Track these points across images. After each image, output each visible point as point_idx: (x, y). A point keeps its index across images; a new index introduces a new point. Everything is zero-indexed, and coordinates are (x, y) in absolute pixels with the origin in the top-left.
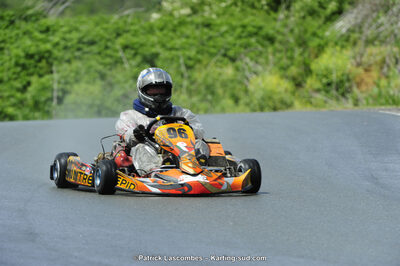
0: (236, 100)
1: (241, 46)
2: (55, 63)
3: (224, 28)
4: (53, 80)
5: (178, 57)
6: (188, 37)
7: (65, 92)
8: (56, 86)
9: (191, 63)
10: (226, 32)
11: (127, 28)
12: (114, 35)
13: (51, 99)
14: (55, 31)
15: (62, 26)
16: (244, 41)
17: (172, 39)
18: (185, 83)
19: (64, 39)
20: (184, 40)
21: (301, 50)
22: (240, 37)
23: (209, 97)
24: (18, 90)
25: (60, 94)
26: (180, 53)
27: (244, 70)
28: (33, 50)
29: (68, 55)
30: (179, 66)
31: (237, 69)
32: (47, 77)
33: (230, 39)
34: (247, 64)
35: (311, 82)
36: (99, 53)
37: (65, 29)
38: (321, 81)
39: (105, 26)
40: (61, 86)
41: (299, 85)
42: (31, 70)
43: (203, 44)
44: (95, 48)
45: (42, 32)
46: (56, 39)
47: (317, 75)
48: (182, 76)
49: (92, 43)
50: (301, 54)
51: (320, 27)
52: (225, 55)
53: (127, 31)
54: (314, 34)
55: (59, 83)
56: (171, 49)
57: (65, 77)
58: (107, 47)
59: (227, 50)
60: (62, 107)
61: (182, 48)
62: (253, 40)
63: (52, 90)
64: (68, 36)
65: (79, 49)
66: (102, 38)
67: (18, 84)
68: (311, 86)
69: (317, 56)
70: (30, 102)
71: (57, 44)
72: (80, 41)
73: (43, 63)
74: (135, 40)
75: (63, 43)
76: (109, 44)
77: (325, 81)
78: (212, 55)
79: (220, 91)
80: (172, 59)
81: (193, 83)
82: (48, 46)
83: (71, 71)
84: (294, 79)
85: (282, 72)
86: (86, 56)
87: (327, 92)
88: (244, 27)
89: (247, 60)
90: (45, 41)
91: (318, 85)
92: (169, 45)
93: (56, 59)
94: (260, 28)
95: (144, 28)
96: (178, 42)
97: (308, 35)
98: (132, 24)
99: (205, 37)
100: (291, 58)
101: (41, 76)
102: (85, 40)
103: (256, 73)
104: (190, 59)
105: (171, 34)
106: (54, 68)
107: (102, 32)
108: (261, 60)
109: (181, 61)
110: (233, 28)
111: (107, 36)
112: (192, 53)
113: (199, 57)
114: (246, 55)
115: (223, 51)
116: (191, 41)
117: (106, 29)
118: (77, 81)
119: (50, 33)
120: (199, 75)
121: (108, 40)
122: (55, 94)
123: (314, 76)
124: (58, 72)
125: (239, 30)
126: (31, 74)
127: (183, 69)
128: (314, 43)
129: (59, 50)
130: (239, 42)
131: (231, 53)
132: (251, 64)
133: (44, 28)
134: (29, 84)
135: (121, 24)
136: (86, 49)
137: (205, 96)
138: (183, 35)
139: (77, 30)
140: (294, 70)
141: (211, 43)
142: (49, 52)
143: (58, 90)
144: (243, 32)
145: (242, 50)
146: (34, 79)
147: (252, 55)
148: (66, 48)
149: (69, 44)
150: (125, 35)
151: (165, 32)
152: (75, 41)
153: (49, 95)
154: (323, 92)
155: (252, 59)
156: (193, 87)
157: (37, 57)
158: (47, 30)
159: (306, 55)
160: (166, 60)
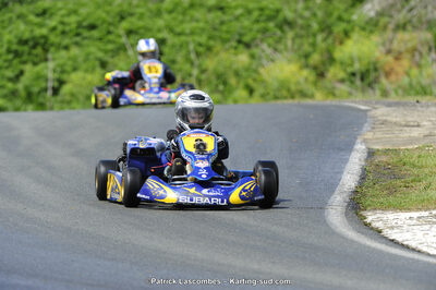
0: (251, 91)
1: (258, 31)
2: (52, 49)
3: (239, 12)
4: (47, 68)
5: (187, 43)
6: (197, 21)
7: (61, 83)
8: (51, 75)
9: (201, 49)
10: (242, 15)
11: (133, 10)
12: (118, 18)
13: (46, 90)
14: (52, 15)
15: (60, 9)
16: (262, 25)
17: (182, 22)
18: (195, 72)
19: (62, 23)
20: (194, 24)
21: (324, 35)
22: (257, 21)
23: (221, 87)
24: (10, 80)
25: (56, 84)
26: (189, 39)
27: (260, 58)
28: (27, 35)
29: (66, 41)
30: (189, 53)
31: (252, 57)
32: (42, 66)
33: (246, 23)
34: (263, 51)
35: (334, 72)
36: (100, 39)
37: (63, 12)
38: (345, 70)
39: (108, 8)
40: (56, 75)
41: (321, 75)
42: (25, 58)
43: (215, 29)
44: (95, 33)
45: (38, 15)
46: (52, 23)
47: (342, 63)
48: (192, 64)
49: (92, 27)
50: (325, 40)
51: (346, 10)
52: (239, 42)
53: (131, 15)
54: (340, 19)
55: (54, 71)
56: (180, 34)
57: (62, 66)
58: (109, 33)
59: (241, 35)
60: (59, 98)
61: (192, 33)
62: (271, 25)
63: (47, 80)
64: (66, 20)
65: (78, 35)
66: (104, 22)
67: (10, 73)
68: (335, 75)
69: (341, 43)
70: (23, 93)
71: (54, 29)
72: (79, 25)
73: (39, 50)
74: (141, 24)
75: (60, 28)
76: (112, 28)
77: (350, 70)
78: (224, 41)
79: (233, 81)
80: (181, 46)
81: (203, 71)
82: (44, 31)
83: (69, 59)
84: (315, 68)
85: (303, 60)
86: (86, 42)
87: (352, 82)
88: (262, 9)
89: (265, 46)
90: (41, 25)
91: (342, 75)
92: (178, 30)
93: (52, 45)
94: (278, 11)
95: (151, 11)
96: (187, 27)
97: (333, 19)
98: (137, 6)
99: (217, 21)
100: (314, 45)
101: (35, 64)
102: (85, 24)
103: (273, 61)
104: (200, 45)
105: (180, 17)
106: (50, 56)
107: (104, 15)
108: (281, 47)
109: (191, 47)
110: (249, 12)
111: (109, 19)
112: (203, 39)
113: (211, 43)
114: (262, 41)
115: (237, 37)
116: (201, 25)
117: (108, 13)
118: (75, 69)
119: (47, 16)
120: (210, 63)
121: (110, 24)
122: (50, 84)
123: (338, 66)
124: (54, 59)
125: (256, 14)
126: (25, 63)
127: (193, 56)
128: (339, 28)
129: (57, 36)
130: (256, 27)
131: (246, 39)
132: (269, 51)
133: (40, 11)
134: (22, 73)
135: (125, 7)
136: (86, 33)
137: (217, 86)
138: (193, 19)
139: (75, 12)
140: (315, 58)
141: (224, 28)
142: (45, 37)
143: (54, 80)
144: (261, 15)
145: (259, 36)
146: (28, 68)
147: (271, 41)
148: (63, 33)
149: (67, 28)
150: (130, 19)
151: (174, 15)
152: (74, 26)
153: (43, 85)
154: (348, 83)
155: (269, 46)
156: (203, 77)
157: (31, 43)
158: (44, 13)
159: (330, 41)
160: (173, 46)
